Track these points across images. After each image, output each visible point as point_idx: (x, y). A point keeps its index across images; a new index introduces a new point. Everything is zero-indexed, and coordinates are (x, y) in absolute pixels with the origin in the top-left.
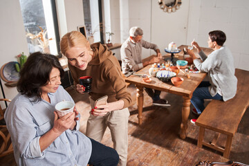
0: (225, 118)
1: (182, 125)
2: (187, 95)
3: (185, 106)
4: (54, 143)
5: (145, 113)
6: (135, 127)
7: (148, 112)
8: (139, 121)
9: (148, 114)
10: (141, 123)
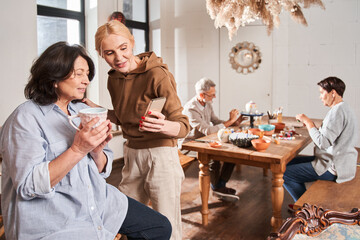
0: (341, 200)
1: (273, 219)
2: (277, 161)
3: (275, 185)
4: (68, 177)
5: (213, 211)
6: (197, 230)
7: (217, 209)
8: (203, 220)
9: (218, 212)
10: (206, 223)
